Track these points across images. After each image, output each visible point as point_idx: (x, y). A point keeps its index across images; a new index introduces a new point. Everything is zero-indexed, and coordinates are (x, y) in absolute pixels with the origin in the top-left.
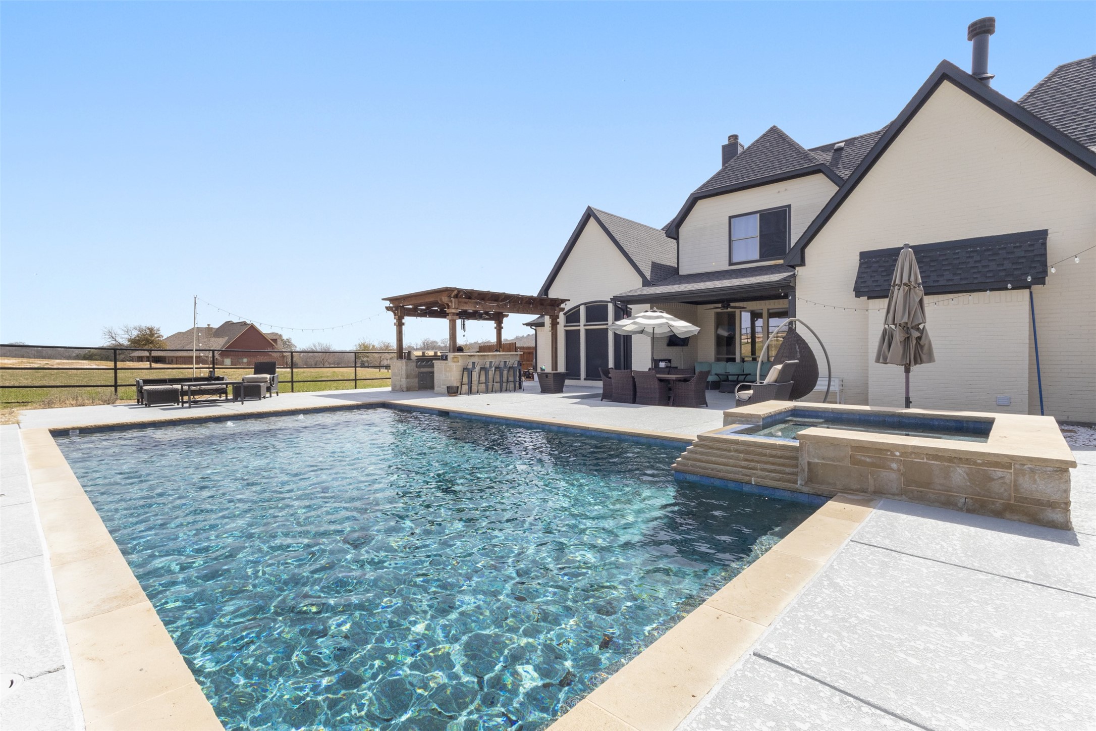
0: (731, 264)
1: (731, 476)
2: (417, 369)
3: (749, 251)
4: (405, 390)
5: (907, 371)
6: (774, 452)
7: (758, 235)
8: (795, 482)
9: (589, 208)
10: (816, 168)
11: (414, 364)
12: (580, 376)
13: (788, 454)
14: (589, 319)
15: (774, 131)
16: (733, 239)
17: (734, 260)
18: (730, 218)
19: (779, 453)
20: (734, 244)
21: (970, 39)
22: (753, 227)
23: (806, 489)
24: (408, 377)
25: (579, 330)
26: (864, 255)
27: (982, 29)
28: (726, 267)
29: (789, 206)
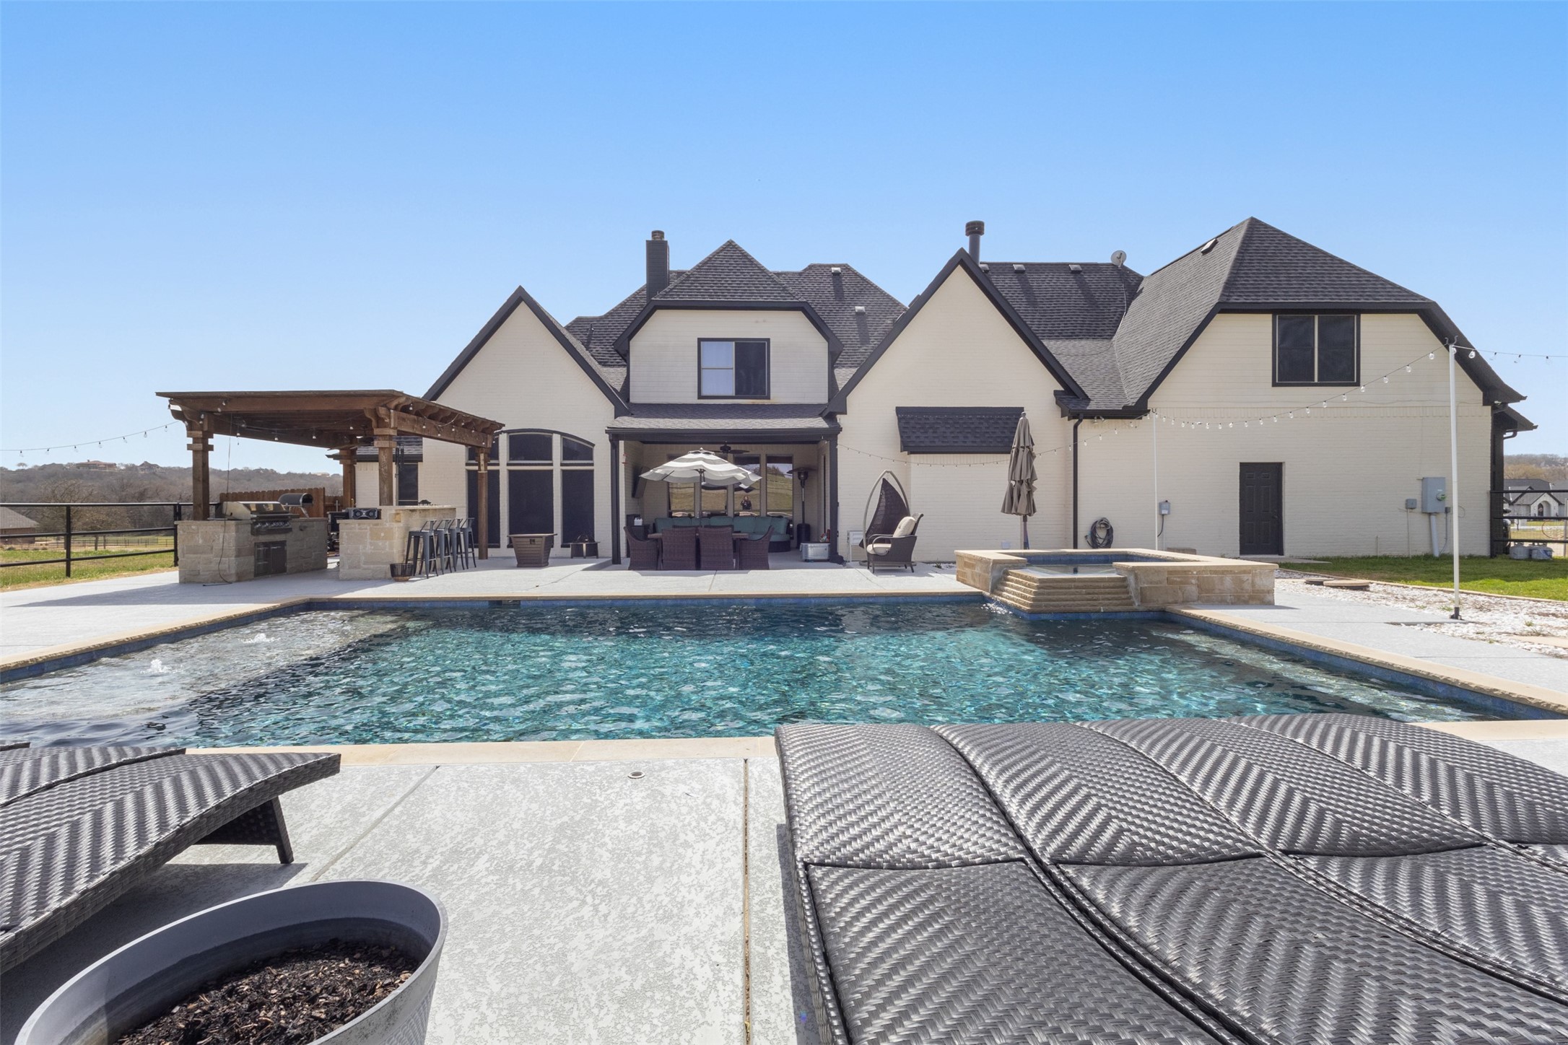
0: (700, 397)
1: (1083, 608)
2: (253, 537)
3: (723, 384)
4: (234, 578)
5: (1025, 520)
6: (1107, 584)
7: (733, 365)
8: (1132, 604)
9: (520, 289)
10: (797, 305)
11: (249, 528)
12: (499, 541)
13: (1118, 584)
14: (514, 454)
15: (730, 246)
16: (703, 366)
17: (704, 393)
18: (700, 340)
19: (1112, 584)
20: (704, 372)
21: (967, 235)
22: (727, 357)
23: (1141, 609)
24: (239, 553)
25: (498, 472)
26: (900, 411)
27: (975, 230)
28: (694, 400)
29: (768, 340)
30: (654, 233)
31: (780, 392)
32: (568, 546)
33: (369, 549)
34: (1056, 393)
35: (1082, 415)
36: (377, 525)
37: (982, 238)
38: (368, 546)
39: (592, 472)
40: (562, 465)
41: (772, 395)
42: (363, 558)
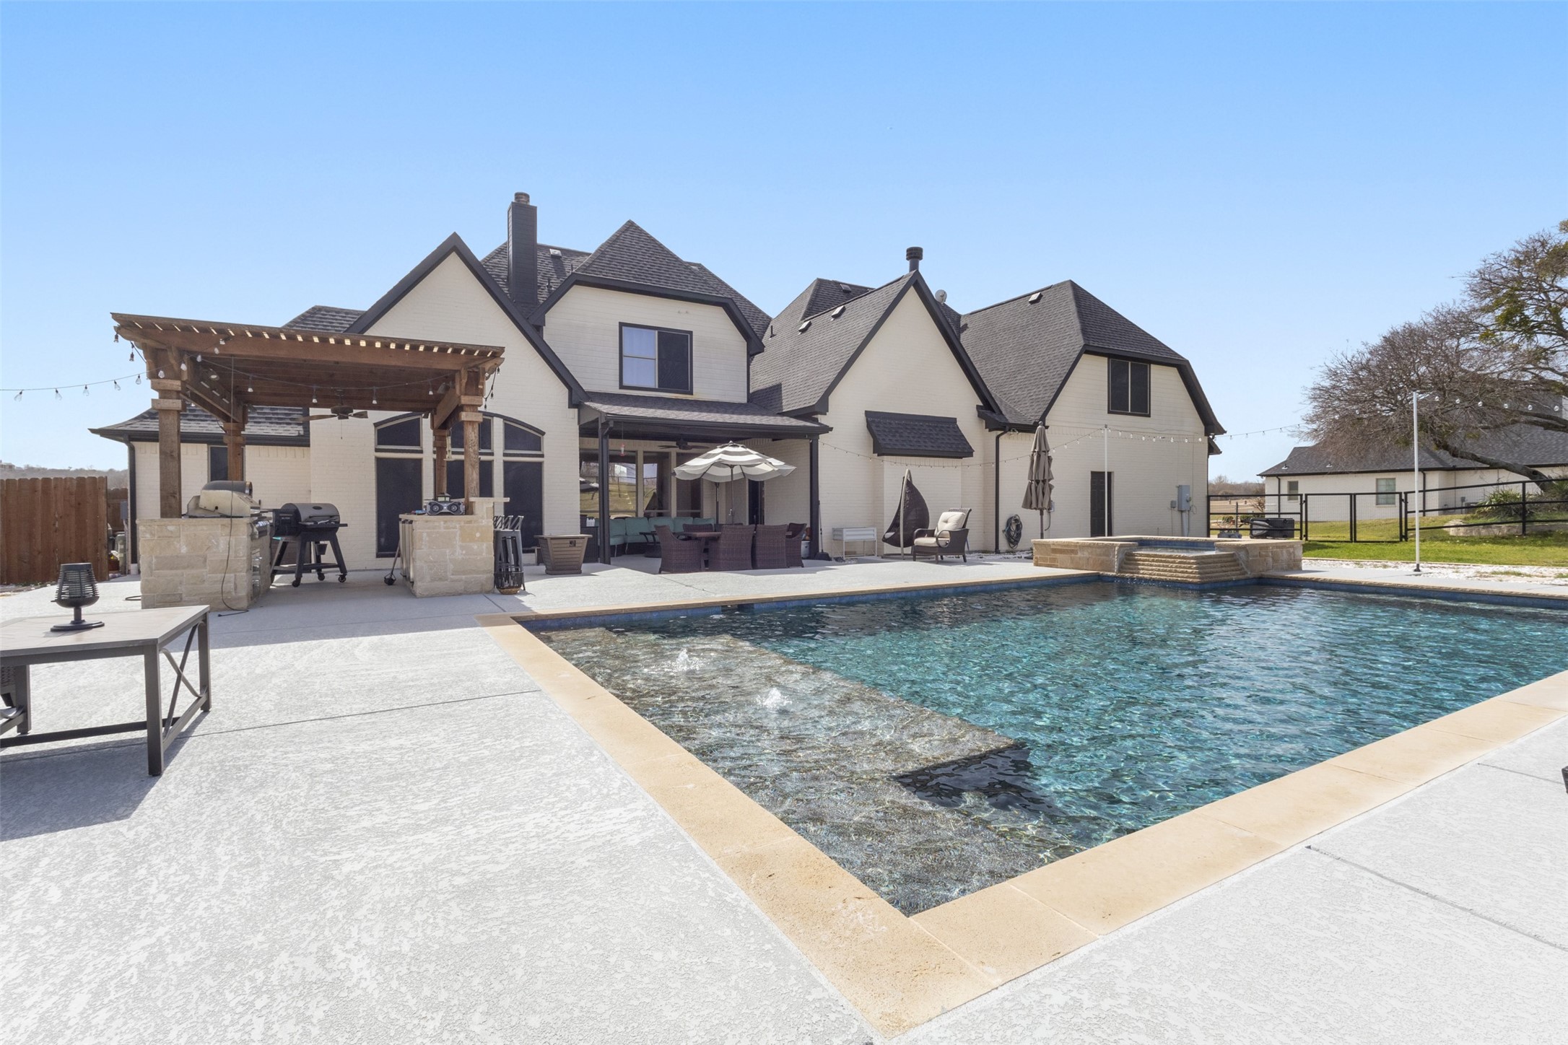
0: (622, 387)
3: (645, 375)
7: (656, 356)
15: (630, 226)
16: (625, 353)
17: (626, 383)
18: (622, 325)
20: (625, 360)
21: (907, 259)
22: (648, 348)
23: (1251, 576)
25: (420, 459)
26: (868, 414)
27: (914, 255)
28: (615, 390)
29: (691, 333)
30: (518, 196)
31: (703, 389)
32: (533, 551)
33: (459, 554)
34: (978, 407)
35: (1007, 428)
36: (470, 522)
37: (921, 263)
38: (458, 550)
39: (540, 464)
40: (505, 455)
41: (695, 391)
42: (451, 566)
